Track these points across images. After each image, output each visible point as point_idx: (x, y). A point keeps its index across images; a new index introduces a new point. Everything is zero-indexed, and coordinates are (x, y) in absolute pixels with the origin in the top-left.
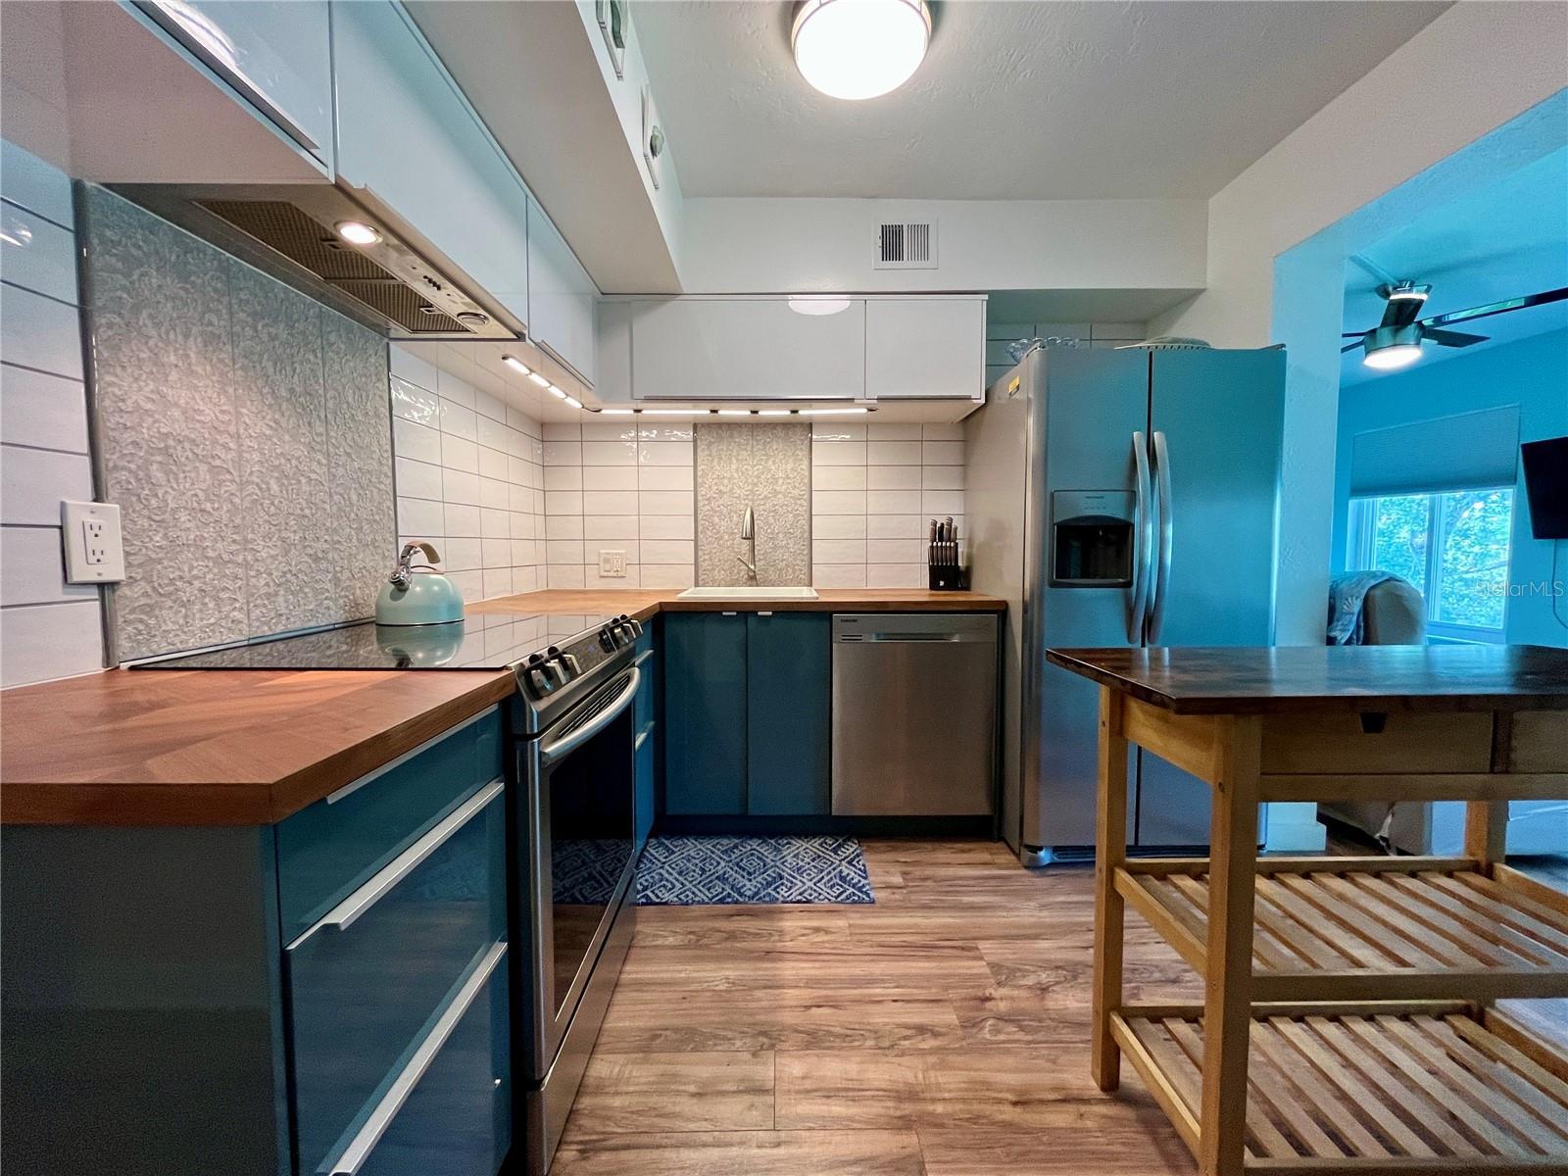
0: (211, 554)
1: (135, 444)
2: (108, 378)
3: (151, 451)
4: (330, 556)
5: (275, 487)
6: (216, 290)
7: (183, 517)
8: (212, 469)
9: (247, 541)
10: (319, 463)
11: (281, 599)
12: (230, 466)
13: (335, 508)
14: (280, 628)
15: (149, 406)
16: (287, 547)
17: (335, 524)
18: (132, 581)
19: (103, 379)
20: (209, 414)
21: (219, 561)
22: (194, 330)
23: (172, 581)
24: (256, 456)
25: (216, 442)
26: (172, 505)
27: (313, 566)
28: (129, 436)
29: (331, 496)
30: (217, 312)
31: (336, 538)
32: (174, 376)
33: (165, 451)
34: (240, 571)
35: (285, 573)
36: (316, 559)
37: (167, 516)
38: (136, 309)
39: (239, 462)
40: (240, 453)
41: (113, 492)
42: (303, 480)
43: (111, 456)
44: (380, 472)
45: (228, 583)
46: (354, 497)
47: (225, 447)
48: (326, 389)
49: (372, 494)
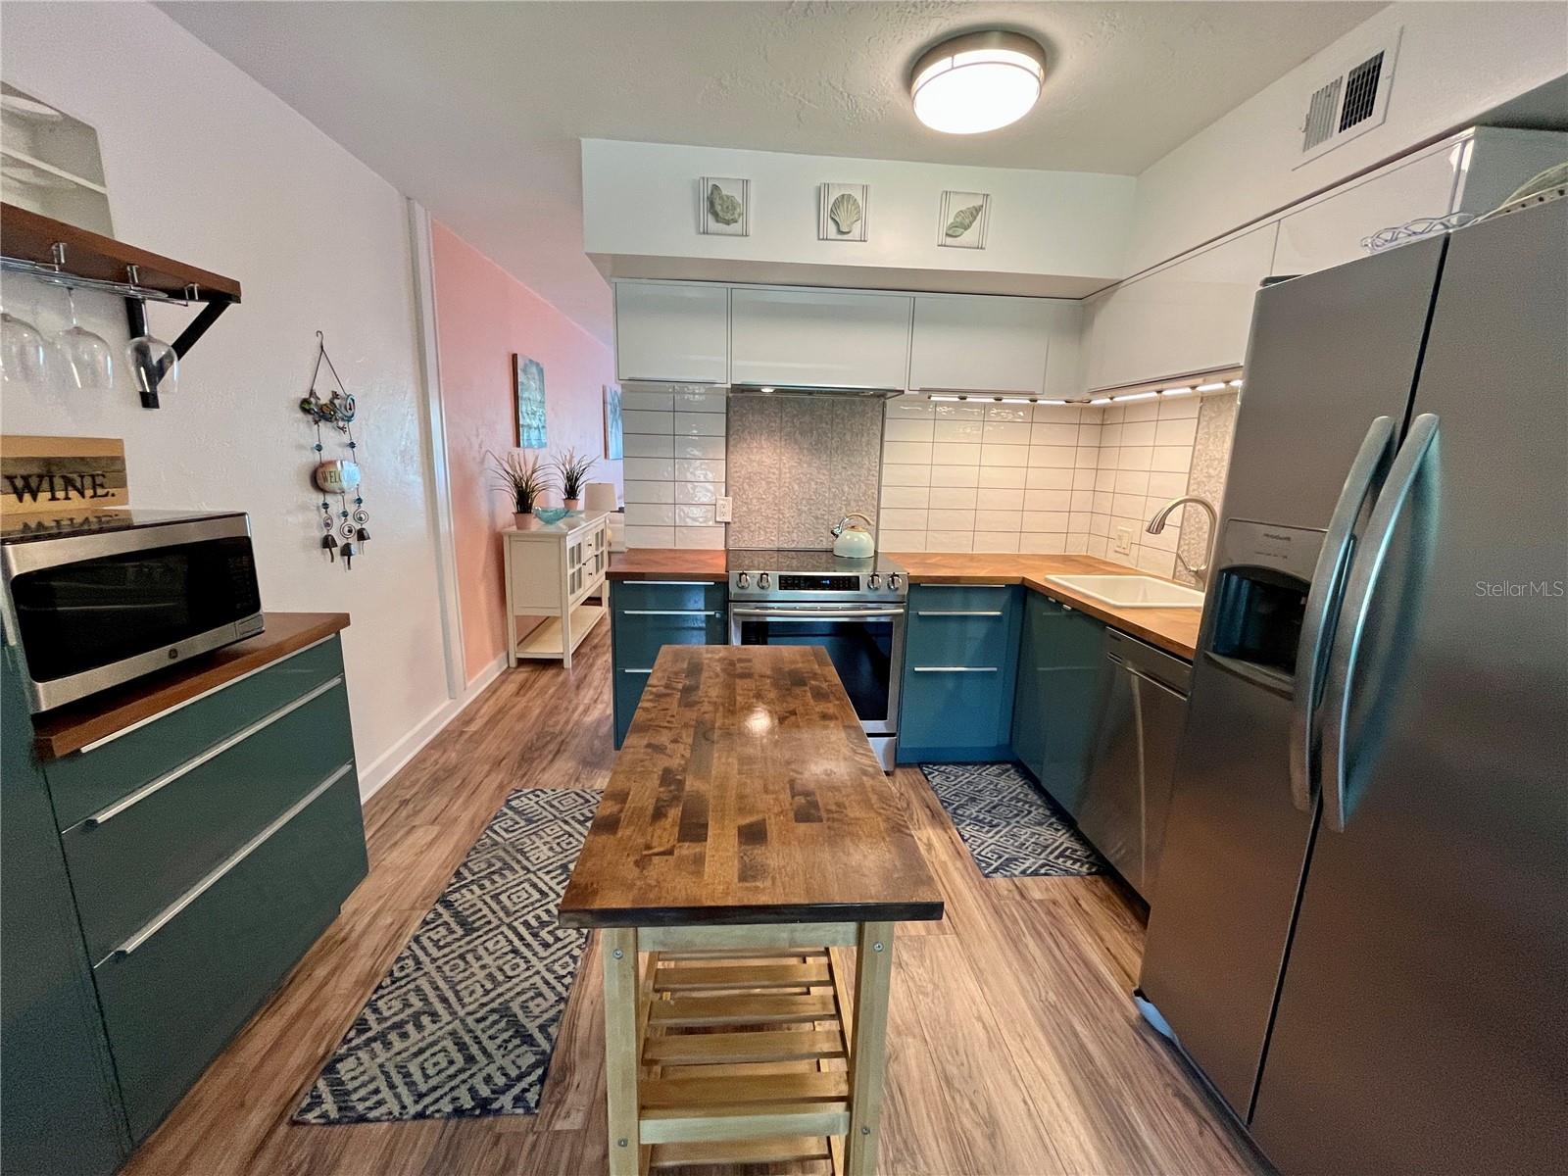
0: (764, 514)
1: (739, 477)
2: (733, 457)
3: (744, 479)
4: (826, 517)
5: (796, 487)
6: (775, 413)
7: (755, 501)
8: (767, 483)
9: (780, 510)
10: (824, 474)
11: (795, 535)
12: (775, 481)
13: (831, 495)
14: (793, 546)
15: (746, 463)
16: (800, 512)
17: (831, 502)
18: (735, 523)
19: (731, 457)
20: (768, 461)
21: (767, 517)
22: (764, 432)
23: (748, 523)
24: (788, 475)
25: (769, 472)
26: (750, 497)
27: (814, 521)
28: (736, 475)
29: (830, 489)
30: (775, 422)
31: (831, 509)
32: (755, 450)
33: (750, 478)
34: (776, 522)
35: (798, 523)
36: (817, 518)
37: (748, 501)
38: (743, 432)
39: (779, 479)
40: (780, 475)
41: (731, 493)
42: (813, 483)
43: (731, 482)
44: (869, 474)
45: (770, 526)
46: (846, 489)
47: (774, 474)
48: (832, 439)
49: (860, 486)
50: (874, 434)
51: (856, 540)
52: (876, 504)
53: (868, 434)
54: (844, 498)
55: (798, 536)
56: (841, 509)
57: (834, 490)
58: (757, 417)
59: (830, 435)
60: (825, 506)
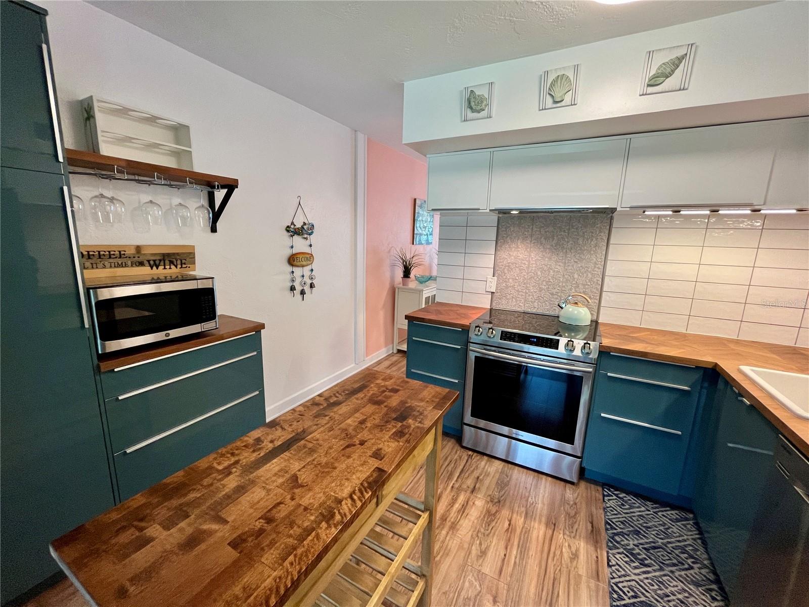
0: (516, 289)
1: (502, 265)
2: (499, 253)
3: (505, 267)
4: (559, 294)
5: (539, 273)
6: (528, 226)
7: (511, 280)
8: (520, 270)
9: (527, 287)
10: (560, 266)
11: (536, 304)
12: (525, 268)
13: (564, 280)
14: (534, 311)
15: (507, 257)
16: (541, 290)
17: (564, 284)
18: (497, 292)
20: (521, 256)
21: (518, 291)
22: (520, 237)
23: (506, 294)
24: (534, 266)
25: (522, 263)
26: (508, 277)
27: (551, 296)
28: (501, 264)
29: (564, 275)
30: (528, 231)
31: (563, 289)
32: (513, 249)
33: (509, 266)
34: (524, 294)
35: (539, 297)
37: (507, 280)
38: (507, 238)
39: (528, 268)
40: (529, 265)
41: (496, 275)
42: (551, 271)
43: (497, 268)
44: (595, 267)
45: (520, 297)
46: (576, 276)
47: (525, 264)
48: (568, 242)
49: (587, 275)
50: (602, 239)
51: (576, 312)
52: (599, 287)
53: (597, 239)
54: (574, 282)
55: (538, 304)
56: (571, 289)
57: (566, 276)
58: (516, 229)
59: (566, 240)
60: (559, 286)
